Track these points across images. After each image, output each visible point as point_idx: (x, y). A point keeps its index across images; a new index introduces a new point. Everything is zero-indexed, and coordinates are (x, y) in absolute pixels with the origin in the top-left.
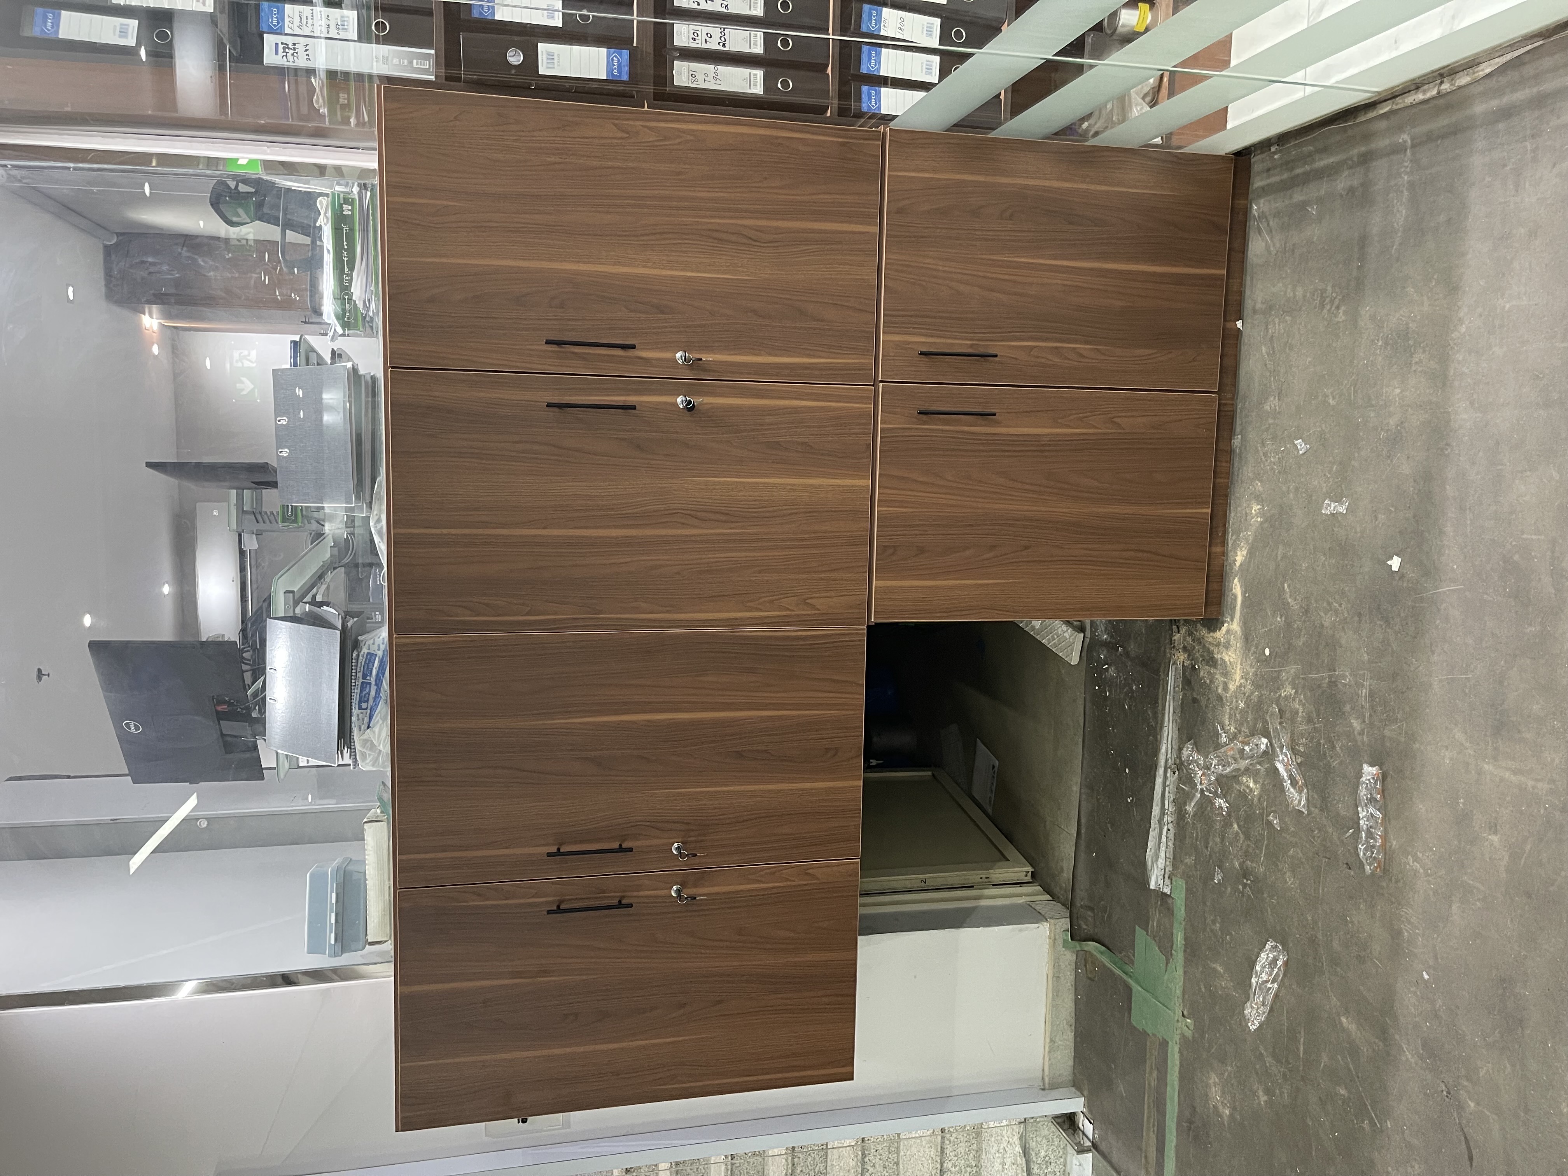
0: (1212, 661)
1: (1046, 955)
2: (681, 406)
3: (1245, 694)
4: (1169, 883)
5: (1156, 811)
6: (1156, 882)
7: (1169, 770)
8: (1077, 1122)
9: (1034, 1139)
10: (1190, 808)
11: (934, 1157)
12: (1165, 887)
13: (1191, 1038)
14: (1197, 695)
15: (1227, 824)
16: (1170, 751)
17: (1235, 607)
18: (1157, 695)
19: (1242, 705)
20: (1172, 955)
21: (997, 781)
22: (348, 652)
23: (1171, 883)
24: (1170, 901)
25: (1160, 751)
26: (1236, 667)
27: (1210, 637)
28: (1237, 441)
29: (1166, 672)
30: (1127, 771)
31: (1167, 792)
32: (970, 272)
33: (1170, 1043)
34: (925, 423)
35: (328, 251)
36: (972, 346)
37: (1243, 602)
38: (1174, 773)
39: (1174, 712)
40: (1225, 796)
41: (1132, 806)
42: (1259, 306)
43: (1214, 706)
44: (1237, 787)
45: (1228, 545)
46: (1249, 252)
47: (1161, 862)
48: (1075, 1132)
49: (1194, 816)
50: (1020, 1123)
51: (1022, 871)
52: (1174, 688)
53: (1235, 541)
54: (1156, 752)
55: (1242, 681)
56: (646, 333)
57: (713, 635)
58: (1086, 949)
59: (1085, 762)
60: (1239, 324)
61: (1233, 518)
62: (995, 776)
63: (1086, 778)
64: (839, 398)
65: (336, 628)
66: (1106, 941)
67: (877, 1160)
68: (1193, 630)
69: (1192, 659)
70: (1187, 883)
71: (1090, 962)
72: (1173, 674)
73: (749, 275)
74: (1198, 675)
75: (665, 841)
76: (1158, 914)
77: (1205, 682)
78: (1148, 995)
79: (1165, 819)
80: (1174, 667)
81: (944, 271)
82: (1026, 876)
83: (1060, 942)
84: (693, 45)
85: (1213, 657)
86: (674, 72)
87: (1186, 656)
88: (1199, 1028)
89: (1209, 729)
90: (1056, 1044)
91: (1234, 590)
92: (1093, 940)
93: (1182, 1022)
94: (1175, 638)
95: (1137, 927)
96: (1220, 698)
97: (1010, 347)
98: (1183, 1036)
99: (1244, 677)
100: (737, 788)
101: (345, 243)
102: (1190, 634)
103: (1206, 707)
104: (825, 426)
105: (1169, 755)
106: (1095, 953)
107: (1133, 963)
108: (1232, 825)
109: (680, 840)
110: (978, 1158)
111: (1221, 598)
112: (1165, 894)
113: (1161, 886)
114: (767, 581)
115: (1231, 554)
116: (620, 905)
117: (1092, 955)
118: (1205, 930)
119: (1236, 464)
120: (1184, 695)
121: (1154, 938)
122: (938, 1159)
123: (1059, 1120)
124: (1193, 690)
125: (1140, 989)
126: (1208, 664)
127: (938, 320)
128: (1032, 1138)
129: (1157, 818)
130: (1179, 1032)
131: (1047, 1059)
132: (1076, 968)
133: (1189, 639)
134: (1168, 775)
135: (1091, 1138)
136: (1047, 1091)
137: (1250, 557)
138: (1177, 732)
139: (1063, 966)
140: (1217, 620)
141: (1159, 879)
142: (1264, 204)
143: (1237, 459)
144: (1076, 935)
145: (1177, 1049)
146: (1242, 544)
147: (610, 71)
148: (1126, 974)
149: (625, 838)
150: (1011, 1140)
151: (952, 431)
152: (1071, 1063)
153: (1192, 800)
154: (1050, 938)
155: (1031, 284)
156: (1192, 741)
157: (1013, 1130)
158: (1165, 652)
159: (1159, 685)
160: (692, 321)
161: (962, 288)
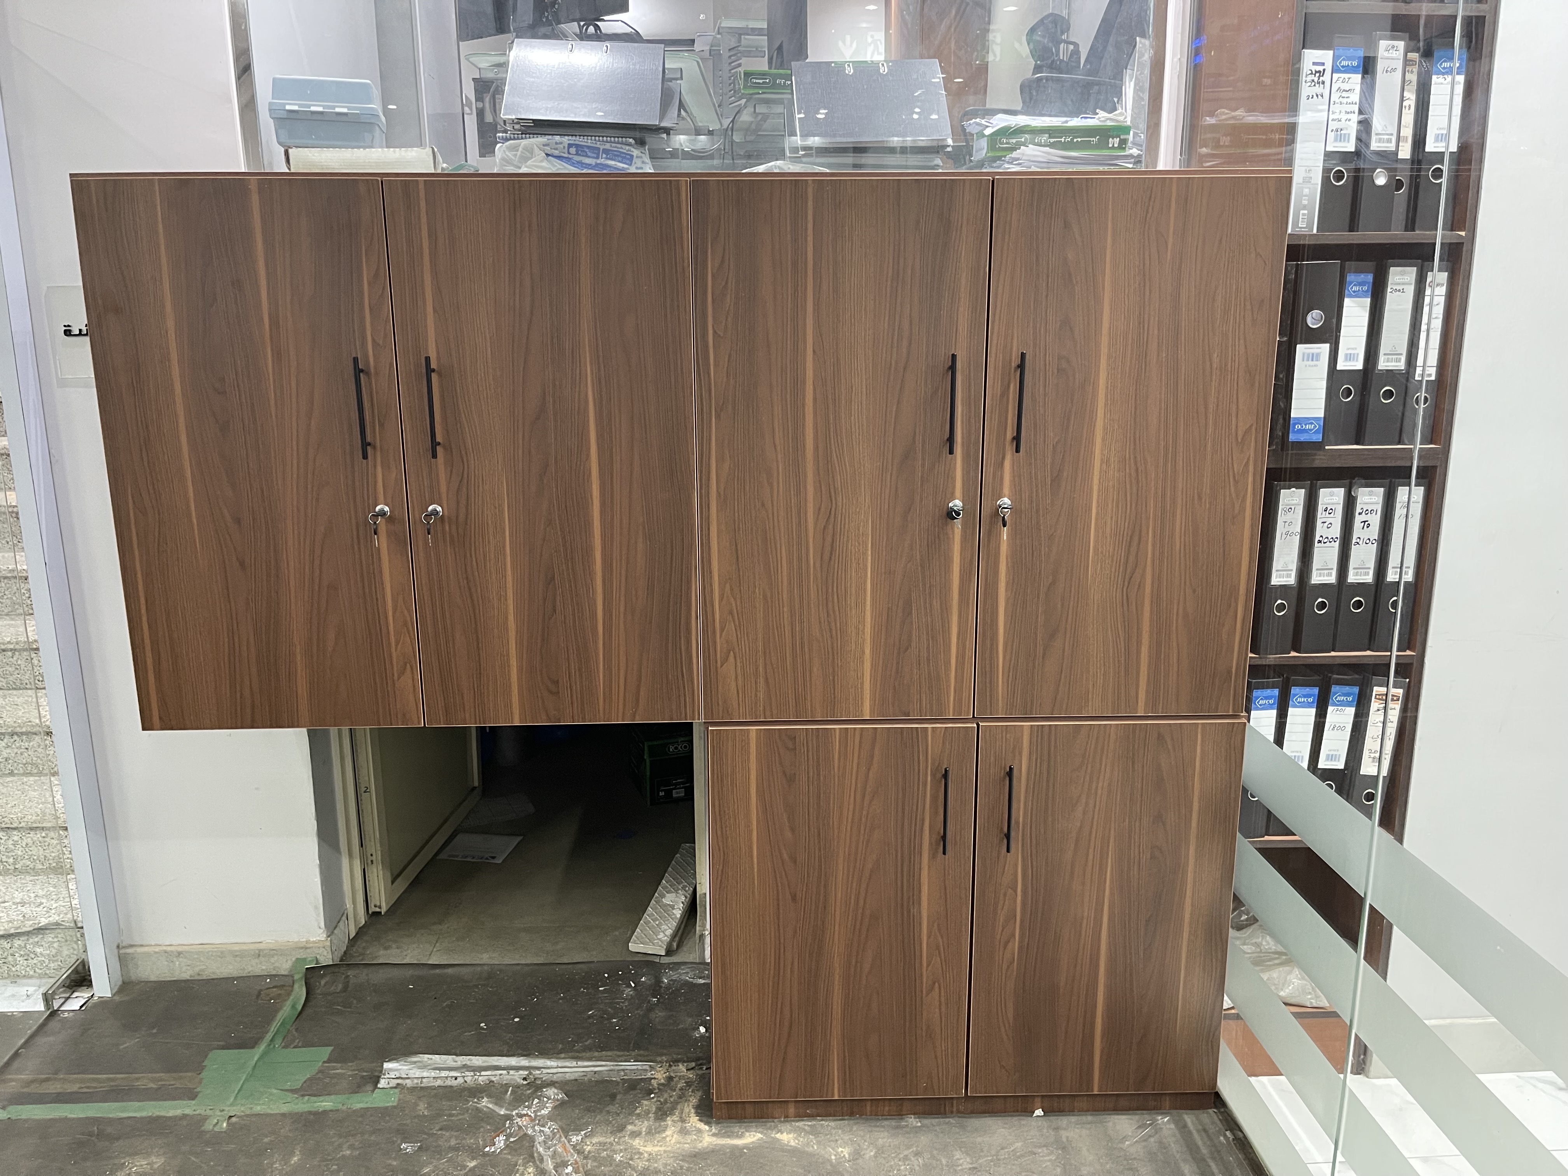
0: (662, 1113)
1: (286, 939)
2: (951, 505)
3: (631, 1159)
4: (391, 1085)
5: (477, 1061)
6: (391, 1070)
7: (526, 1073)
8: (80, 989)
9: (56, 940)
10: (485, 1103)
11: (26, 820)
12: (387, 1080)
13: (203, 1128)
14: (621, 1099)
15: (476, 1152)
16: (549, 1071)
17: (729, 1137)
18: (611, 1050)
19: (618, 1158)
20: (303, 1096)
21: (478, 863)
22: (632, 133)
23: (391, 1088)
24: (369, 1087)
25: (549, 1058)
26: (661, 1146)
27: (689, 1108)
28: (913, 1121)
29: (640, 1058)
30: (517, 1020)
31: (501, 1072)
32: (1096, 817)
33: (194, 1102)
34: (933, 775)
35: (1067, 122)
36: (1018, 823)
37: (736, 1147)
38: (525, 1079)
39: (595, 1072)
40: (507, 1146)
41: (476, 1029)
42: (1064, 1134)
43: (611, 1122)
44: (520, 1161)
45: (798, 1121)
46: (1116, 1117)
47: (417, 1073)
48: (68, 987)
49: (477, 1108)
50: (75, 922)
51: (382, 900)
52: (623, 1070)
53: (804, 1130)
54: (544, 1053)
55: (646, 1155)
56: (1031, 464)
57: (692, 545)
58: (296, 986)
59: (519, 967)
60: (1039, 1112)
61: (829, 1124)
62: (483, 860)
63: (500, 971)
64: (959, 679)
65: (661, 120)
66: (309, 1011)
67: (16, 750)
68: (693, 1087)
69: (659, 1089)
70: (394, 1107)
71: (280, 992)
72: (640, 1067)
73: (1092, 576)
74: (643, 1098)
75: (444, 496)
76: (350, 1073)
77: (637, 1107)
78: (249, 1069)
79: (467, 1073)
80: (647, 1068)
81: (1097, 788)
82: (375, 906)
83: (301, 955)
84: (1320, 508)
85: (667, 1116)
86: (1294, 489)
87: (662, 1081)
88: (217, 1139)
89: (582, 1118)
90: (175, 959)
91: (747, 1134)
92: (307, 993)
93: (222, 1116)
94: (681, 1066)
95: (331, 1048)
96: (621, 1128)
97: (1016, 865)
98: (205, 1118)
99: (652, 1158)
100: (509, 579)
101: (1079, 140)
102: (689, 1084)
103: (608, 1112)
104: (929, 666)
105: (545, 1071)
106: (291, 998)
107: (286, 1047)
108: (473, 1159)
109: (446, 513)
110: (25, 871)
111: (736, 1118)
112: (378, 1082)
113: (387, 1076)
114: (755, 607)
115: (788, 1126)
116: (365, 445)
117: (289, 995)
118: (340, 1136)
119: (886, 1123)
120: (617, 1083)
121: (320, 1071)
122: (23, 824)
123: (80, 967)
124: (625, 1094)
125: (256, 1059)
126: (659, 1109)
127: (1045, 784)
128: (57, 937)
129: (468, 1063)
130: (209, 1112)
131: (157, 949)
132: (272, 976)
133: (682, 1084)
134: (521, 1072)
135: (62, 1009)
136: (116, 951)
137: (789, 1150)
138: (573, 1078)
139: (272, 960)
140: (711, 1116)
141: (396, 1073)
142: (1170, 1129)
143: (894, 1123)
144: (313, 974)
145: (188, 1111)
146: (801, 1139)
147: (1299, 420)
148: (272, 1040)
149: (448, 449)
150: (53, 911)
151: (924, 807)
152: (153, 978)
153: (496, 1104)
154: (307, 942)
155: (1083, 883)
156: (566, 1098)
157: (66, 914)
158: (662, 1055)
159: (623, 1051)
160: (1043, 515)
161: (1080, 809)
